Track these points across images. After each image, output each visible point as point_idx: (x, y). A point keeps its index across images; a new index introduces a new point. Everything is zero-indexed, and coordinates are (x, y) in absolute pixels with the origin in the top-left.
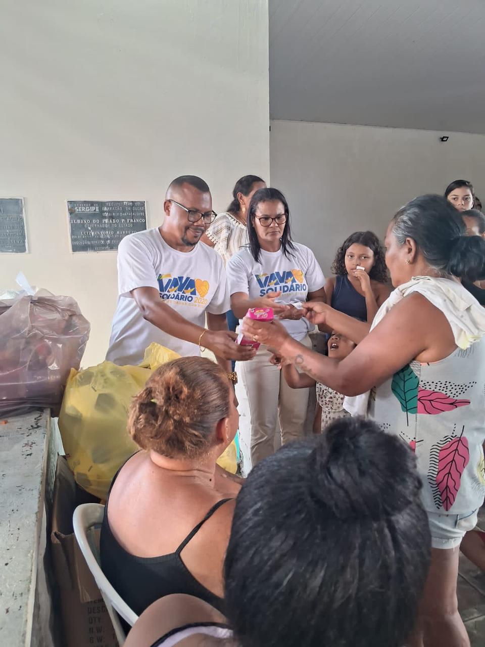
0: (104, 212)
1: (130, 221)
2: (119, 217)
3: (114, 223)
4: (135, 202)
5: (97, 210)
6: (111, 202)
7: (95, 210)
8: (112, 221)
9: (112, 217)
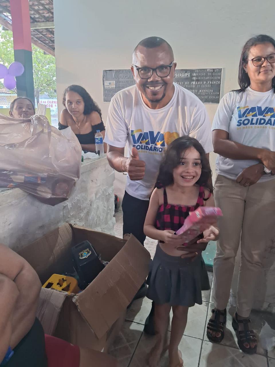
0: (193, 76)
1: (209, 83)
2: (203, 80)
3: (199, 85)
4: (215, 69)
5: (189, 76)
6: (198, 70)
7: (187, 76)
8: (198, 83)
9: (197, 80)
